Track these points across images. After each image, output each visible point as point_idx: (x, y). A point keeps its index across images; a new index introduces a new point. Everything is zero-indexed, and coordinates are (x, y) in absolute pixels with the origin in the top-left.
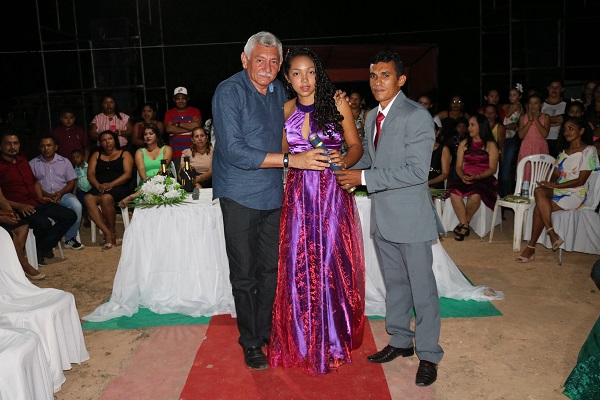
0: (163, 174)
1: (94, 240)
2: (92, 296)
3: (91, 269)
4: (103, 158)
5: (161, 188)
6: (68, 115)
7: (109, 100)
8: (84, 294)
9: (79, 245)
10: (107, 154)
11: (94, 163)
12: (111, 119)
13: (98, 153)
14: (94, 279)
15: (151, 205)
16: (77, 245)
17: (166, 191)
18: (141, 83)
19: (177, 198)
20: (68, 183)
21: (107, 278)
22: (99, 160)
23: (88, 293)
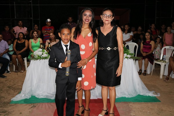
0: (41, 48)
1: (14, 70)
2: (14, 91)
3: (14, 81)
4: (18, 42)
5: (41, 53)
6: (7, 27)
7: (20, 22)
8: (11, 90)
9: (9, 72)
10: (20, 41)
11: (15, 43)
12: (21, 29)
13: (17, 40)
14: (15, 84)
15: (37, 59)
16: (8, 72)
17: (43, 54)
18: (32, 17)
19: (46, 57)
20: (6, 50)
21: (19, 84)
22: (17, 43)
23: (13, 90)
